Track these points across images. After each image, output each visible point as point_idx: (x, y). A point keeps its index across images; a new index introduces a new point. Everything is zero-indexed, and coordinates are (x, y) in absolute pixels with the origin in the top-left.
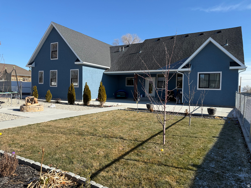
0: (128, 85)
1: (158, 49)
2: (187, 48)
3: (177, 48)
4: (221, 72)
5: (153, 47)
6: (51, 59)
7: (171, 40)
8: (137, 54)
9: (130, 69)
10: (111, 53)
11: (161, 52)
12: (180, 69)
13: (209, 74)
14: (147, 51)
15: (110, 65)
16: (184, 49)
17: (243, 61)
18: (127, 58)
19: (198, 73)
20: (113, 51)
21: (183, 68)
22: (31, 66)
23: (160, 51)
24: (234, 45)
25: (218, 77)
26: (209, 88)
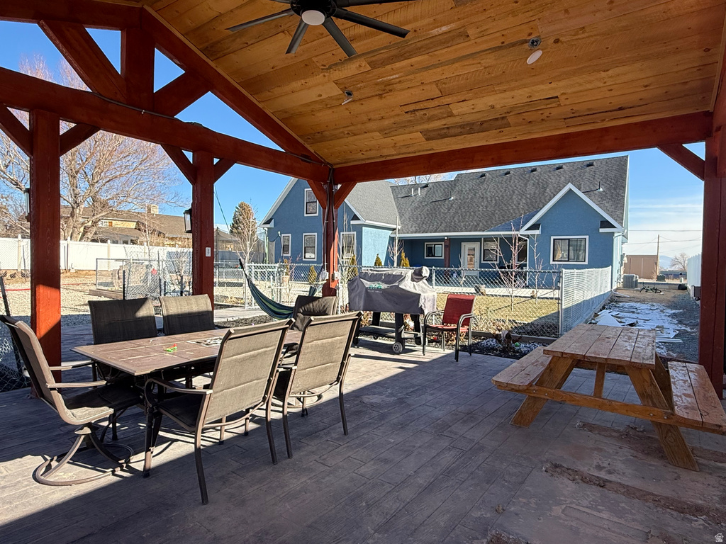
1: (483, 194)
2: (535, 193)
3: (516, 192)
4: (587, 237)
5: (474, 190)
6: (305, 215)
7: (505, 177)
8: (447, 202)
9: (437, 229)
10: (396, 198)
11: (489, 199)
12: (524, 231)
13: (569, 239)
14: (464, 197)
15: (399, 222)
16: (528, 196)
17: (620, 219)
18: (428, 210)
19: (552, 238)
20: (399, 196)
21: (528, 229)
22: (268, 226)
23: (487, 198)
24: (612, 191)
25: (583, 244)
26: (568, 261)
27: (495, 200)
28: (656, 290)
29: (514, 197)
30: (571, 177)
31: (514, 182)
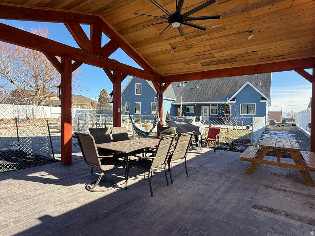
0: (187, 112)
1: (210, 86)
2: (233, 86)
3: (225, 85)
4: (255, 104)
5: (206, 84)
6: (136, 95)
8: (195, 89)
9: (192, 100)
11: (213, 88)
12: (228, 102)
13: (247, 105)
14: (202, 87)
15: (175, 98)
16: (230, 87)
17: (269, 96)
18: (187, 93)
19: (241, 104)
20: (175, 86)
21: (230, 101)
23: (212, 87)
24: (265, 85)
25: (253, 107)
26: (247, 114)
27: (216, 88)
28: (283, 126)
29: (224, 87)
30: (247, 79)
31: (224, 81)
